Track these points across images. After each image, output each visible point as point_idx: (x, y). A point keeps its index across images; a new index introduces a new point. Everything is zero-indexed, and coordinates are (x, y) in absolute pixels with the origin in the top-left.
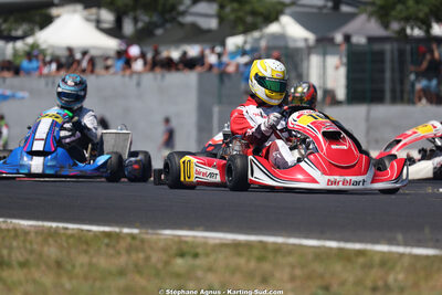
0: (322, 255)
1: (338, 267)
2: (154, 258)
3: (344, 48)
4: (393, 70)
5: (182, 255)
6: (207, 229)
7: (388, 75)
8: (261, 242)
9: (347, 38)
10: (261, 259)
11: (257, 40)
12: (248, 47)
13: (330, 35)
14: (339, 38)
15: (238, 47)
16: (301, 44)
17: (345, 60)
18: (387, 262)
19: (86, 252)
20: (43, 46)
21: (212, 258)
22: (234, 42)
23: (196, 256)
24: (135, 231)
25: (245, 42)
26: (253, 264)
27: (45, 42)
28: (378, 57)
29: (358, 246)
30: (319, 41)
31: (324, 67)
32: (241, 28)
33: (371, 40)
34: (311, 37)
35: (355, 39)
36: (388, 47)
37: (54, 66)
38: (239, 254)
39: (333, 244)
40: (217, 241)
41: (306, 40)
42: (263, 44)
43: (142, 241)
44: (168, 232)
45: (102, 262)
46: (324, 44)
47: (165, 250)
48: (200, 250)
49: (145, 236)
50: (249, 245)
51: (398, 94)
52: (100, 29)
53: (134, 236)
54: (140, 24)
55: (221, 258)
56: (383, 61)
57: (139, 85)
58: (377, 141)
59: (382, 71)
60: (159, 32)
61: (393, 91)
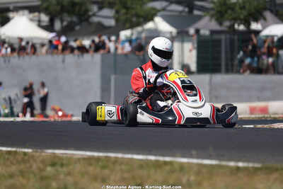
0: (142, 164)
1: (152, 171)
2: (34, 166)
3: (195, 38)
4: (226, 52)
5: (53, 165)
6: (76, 149)
7: (223, 55)
8: (107, 157)
9: (197, 31)
10: (104, 167)
11: (140, 33)
12: (134, 37)
13: (186, 29)
14: (192, 31)
15: (127, 37)
16: (168, 36)
17: (196, 46)
18: (182, 167)
20: (3, 37)
21: (71, 167)
22: (125, 34)
23: (62, 165)
24: (30, 150)
25: (132, 34)
26: (98, 170)
27: (4, 34)
28: (217, 43)
29: (168, 159)
30: (179, 33)
31: (182, 50)
32: (128, 25)
33: (213, 32)
34: (174, 30)
35: (202, 32)
36: (223, 37)
38: (91, 165)
39: (152, 158)
40: (80, 157)
41: (171, 33)
42: (144, 35)
43: (33, 157)
44: (50, 151)
46: (182, 35)
47: (43, 162)
48: (65, 162)
49: (34, 154)
50: (98, 159)
51: (230, 67)
52: (40, 26)
53: (25, 154)
54: (65, 23)
55: (78, 167)
56: (220, 46)
57: (63, 61)
58: (216, 97)
59: (219, 52)
60: (78, 28)
61: (227, 65)
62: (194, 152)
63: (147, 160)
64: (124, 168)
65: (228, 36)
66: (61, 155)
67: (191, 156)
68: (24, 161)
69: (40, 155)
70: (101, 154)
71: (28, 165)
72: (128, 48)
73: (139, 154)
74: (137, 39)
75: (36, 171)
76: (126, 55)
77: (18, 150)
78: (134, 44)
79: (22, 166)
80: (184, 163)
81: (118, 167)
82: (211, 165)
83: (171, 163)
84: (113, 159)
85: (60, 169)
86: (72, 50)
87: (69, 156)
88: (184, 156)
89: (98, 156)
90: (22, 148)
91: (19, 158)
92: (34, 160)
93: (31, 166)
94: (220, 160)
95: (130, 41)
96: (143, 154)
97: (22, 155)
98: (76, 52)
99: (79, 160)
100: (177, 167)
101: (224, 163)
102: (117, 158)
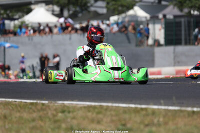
0: (126, 110)
1: (133, 115)
2: (50, 113)
3: (163, 21)
4: (185, 30)
5: (63, 112)
6: (80, 100)
7: (183, 32)
8: (101, 105)
9: (164, 16)
10: (98, 113)
11: (124, 18)
12: (120, 21)
13: (157, 15)
14: (161, 16)
15: (115, 21)
16: (144, 19)
17: (164, 26)
18: (154, 112)
19: (19, 111)
20: (27, 23)
21: (75, 113)
22: (114, 19)
23: (69, 112)
24: (46, 102)
25: (118, 19)
26: (94, 115)
27: (28, 21)
28: (178, 24)
29: (143, 106)
30: (152, 18)
31: (154, 29)
32: (116, 12)
33: (175, 17)
34: (148, 16)
35: (168, 17)
36: (183, 20)
37: (32, 31)
38: (89, 111)
39: (133, 106)
40: (81, 106)
41: (146, 17)
42: (127, 19)
43: (48, 106)
44: (61, 102)
45: (25, 115)
46: (154, 19)
47: (56, 110)
48: (71, 110)
49: (49, 104)
50: (95, 107)
51: (188, 41)
52: (53, 14)
53: (43, 104)
54: (71, 12)
55: (80, 113)
56: (180, 26)
57: (70, 39)
58: (179, 62)
59: (181, 31)
60: (80, 15)
61: (186, 39)
62: (162, 102)
63: (129, 107)
64: (113, 113)
65: (186, 19)
66: (68, 105)
67: (161, 104)
68: (42, 109)
69: (54, 105)
70: (97, 104)
71: (45, 112)
72: (116, 28)
73: (123, 103)
74: (122, 22)
75: (51, 117)
76: (114, 33)
77: (38, 102)
78: (121, 26)
79: (41, 113)
80: (156, 109)
81: (108, 113)
82: (175, 110)
83: (146, 109)
84: (105, 108)
85: (68, 115)
86: (76, 30)
87: (74, 105)
88: (155, 104)
89: (95, 105)
90: (41, 100)
91: (39, 107)
92: (50, 109)
93: (47, 113)
94: (181, 106)
95: (117, 24)
96: (126, 103)
97: (41, 105)
98: (79, 32)
99: (81, 108)
100: (150, 111)
101: (183, 109)
102: (108, 106)
